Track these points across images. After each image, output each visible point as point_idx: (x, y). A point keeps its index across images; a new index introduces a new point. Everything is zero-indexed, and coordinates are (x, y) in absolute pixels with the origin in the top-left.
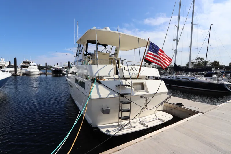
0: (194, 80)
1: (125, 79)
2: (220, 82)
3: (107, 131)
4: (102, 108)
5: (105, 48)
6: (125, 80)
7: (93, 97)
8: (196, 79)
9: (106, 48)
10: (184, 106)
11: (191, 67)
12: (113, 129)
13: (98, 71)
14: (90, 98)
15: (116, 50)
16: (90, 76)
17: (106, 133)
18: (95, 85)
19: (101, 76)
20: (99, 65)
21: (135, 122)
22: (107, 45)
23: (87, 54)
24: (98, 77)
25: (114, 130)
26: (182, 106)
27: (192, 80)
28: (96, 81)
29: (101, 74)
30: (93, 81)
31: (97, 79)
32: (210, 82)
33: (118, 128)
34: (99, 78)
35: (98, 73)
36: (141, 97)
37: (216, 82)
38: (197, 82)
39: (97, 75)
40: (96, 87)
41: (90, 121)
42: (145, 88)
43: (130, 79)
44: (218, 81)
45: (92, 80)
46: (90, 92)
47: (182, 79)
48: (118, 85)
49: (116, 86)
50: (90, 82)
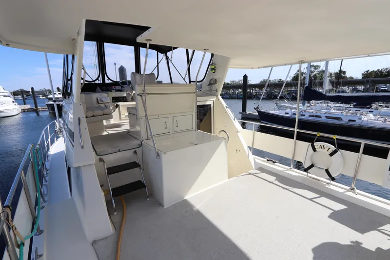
0: (354, 121)
9: (167, 58)
22: (170, 49)
23: (107, 81)
27: (350, 121)
38: (366, 127)
47: (327, 117)
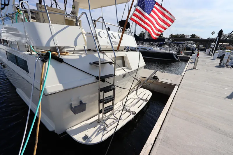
0: (151, 50)
1: (102, 51)
2: (171, 52)
3: (86, 138)
4: (71, 105)
5: (55, 4)
6: (103, 53)
7: (50, 91)
8: (153, 49)
10: (159, 79)
11: (146, 38)
12: (93, 130)
13: (53, 37)
14: (44, 94)
15: (74, 7)
16: (35, 47)
17: (84, 142)
18: (50, 66)
19: (59, 47)
20: (53, 25)
21: (117, 110)
24: (54, 49)
25: (95, 132)
26: (158, 80)
27: (149, 50)
28: (51, 58)
29: (58, 42)
30: (45, 58)
31: (54, 53)
32: (164, 52)
33: (99, 126)
34: (56, 52)
35: (52, 40)
36: (124, 77)
37: (167, 52)
38: (153, 52)
39: (52, 45)
40: (53, 69)
41: (51, 127)
42: (126, 64)
43: (112, 50)
44: (169, 50)
45: (43, 55)
46: (42, 82)
47: (141, 49)
48: (94, 63)
49: (91, 64)
50: (38, 60)
